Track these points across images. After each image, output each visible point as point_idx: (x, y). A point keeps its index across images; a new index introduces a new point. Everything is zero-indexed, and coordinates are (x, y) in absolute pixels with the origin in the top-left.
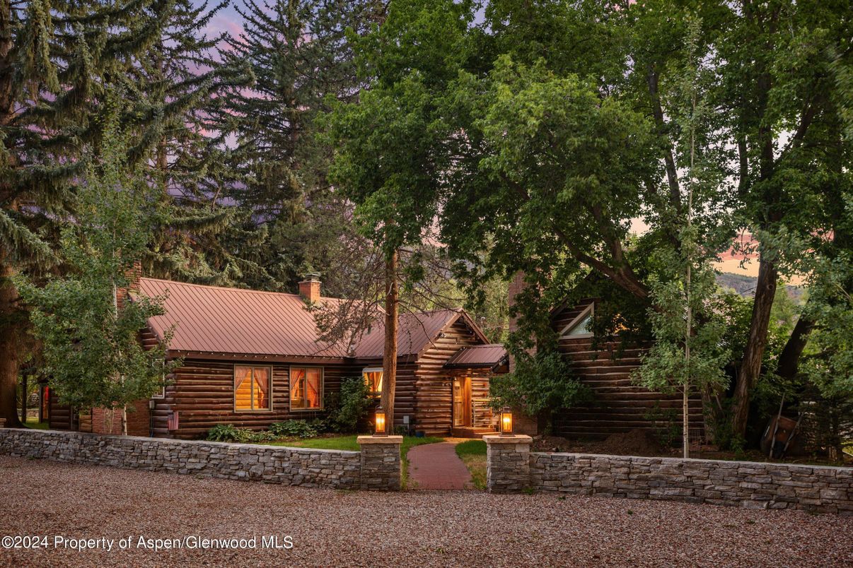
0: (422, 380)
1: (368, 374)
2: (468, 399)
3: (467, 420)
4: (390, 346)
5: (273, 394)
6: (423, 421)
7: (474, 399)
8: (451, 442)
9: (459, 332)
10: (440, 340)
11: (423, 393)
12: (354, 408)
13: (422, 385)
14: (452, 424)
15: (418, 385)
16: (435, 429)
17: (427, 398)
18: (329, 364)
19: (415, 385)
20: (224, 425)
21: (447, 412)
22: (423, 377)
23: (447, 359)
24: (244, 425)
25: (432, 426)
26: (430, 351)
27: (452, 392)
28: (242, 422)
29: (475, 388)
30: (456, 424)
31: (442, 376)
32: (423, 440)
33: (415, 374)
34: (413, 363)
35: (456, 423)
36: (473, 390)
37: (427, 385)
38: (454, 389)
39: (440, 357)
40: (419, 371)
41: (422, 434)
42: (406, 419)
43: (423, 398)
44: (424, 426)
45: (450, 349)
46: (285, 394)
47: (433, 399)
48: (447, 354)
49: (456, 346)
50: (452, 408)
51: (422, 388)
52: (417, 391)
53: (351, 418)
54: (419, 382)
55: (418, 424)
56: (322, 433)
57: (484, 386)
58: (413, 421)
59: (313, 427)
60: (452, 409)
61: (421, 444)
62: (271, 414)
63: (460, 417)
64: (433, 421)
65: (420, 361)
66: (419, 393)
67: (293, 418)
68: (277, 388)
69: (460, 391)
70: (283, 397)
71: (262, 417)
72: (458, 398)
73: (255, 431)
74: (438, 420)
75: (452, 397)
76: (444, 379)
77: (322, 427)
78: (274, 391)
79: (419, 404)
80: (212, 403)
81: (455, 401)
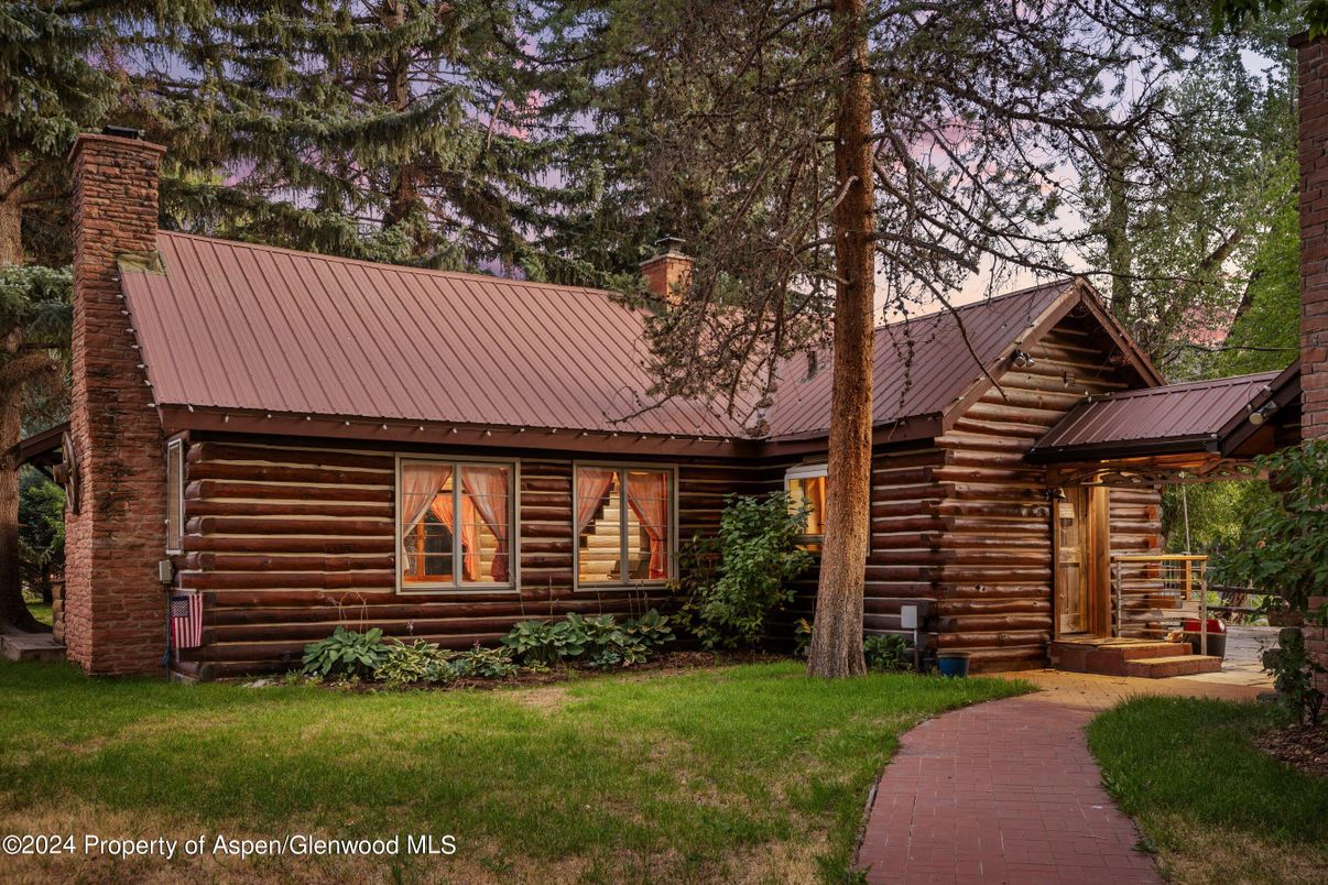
0: (959, 496)
1: (803, 483)
2: (1100, 554)
3: (1097, 616)
4: (851, 390)
5: (520, 541)
6: (963, 620)
7: (1118, 554)
8: (1056, 698)
9: (1073, 356)
10: (1007, 377)
11: (960, 537)
12: (751, 581)
13: (957, 511)
14: (1051, 628)
15: (947, 511)
16: (1000, 643)
17: (975, 552)
18: (691, 459)
19: (936, 513)
20: (356, 629)
21: (1037, 594)
22: (961, 486)
23: (1036, 436)
24: (419, 631)
25: (992, 635)
26: (977, 408)
27: (1050, 534)
28: (410, 623)
29: (1120, 524)
30: (1064, 629)
31: (1020, 486)
32: (957, 688)
33: (936, 478)
34: (930, 442)
35: (1065, 624)
36: (1114, 530)
37: (972, 512)
38: (1057, 526)
39: (1014, 427)
40: (947, 469)
41: (957, 666)
42: (909, 616)
43: (961, 552)
44: (965, 636)
45: (1045, 406)
46: (559, 541)
47: (994, 553)
48: (1036, 421)
49: (1059, 398)
50: (1051, 580)
51: (959, 521)
52: (944, 528)
53: (744, 612)
54: (947, 503)
55: (949, 630)
56: (665, 652)
57: (1146, 517)
58: (928, 620)
59: (638, 634)
60: (1052, 586)
61: (952, 708)
62: (515, 598)
63: (1076, 608)
64: (995, 619)
65: (950, 437)
66: (948, 536)
67: (578, 611)
68: (534, 524)
69: (1073, 531)
70: (553, 548)
71: (487, 605)
72: (1070, 552)
73: (453, 648)
74: (1010, 618)
75: (1052, 549)
76: (1027, 494)
77: (662, 636)
78: (525, 533)
79: (949, 570)
80: (322, 566)
81: (1062, 560)
